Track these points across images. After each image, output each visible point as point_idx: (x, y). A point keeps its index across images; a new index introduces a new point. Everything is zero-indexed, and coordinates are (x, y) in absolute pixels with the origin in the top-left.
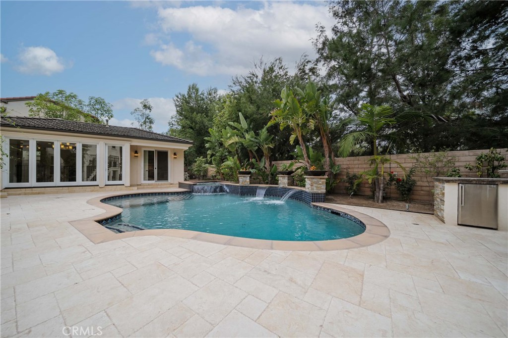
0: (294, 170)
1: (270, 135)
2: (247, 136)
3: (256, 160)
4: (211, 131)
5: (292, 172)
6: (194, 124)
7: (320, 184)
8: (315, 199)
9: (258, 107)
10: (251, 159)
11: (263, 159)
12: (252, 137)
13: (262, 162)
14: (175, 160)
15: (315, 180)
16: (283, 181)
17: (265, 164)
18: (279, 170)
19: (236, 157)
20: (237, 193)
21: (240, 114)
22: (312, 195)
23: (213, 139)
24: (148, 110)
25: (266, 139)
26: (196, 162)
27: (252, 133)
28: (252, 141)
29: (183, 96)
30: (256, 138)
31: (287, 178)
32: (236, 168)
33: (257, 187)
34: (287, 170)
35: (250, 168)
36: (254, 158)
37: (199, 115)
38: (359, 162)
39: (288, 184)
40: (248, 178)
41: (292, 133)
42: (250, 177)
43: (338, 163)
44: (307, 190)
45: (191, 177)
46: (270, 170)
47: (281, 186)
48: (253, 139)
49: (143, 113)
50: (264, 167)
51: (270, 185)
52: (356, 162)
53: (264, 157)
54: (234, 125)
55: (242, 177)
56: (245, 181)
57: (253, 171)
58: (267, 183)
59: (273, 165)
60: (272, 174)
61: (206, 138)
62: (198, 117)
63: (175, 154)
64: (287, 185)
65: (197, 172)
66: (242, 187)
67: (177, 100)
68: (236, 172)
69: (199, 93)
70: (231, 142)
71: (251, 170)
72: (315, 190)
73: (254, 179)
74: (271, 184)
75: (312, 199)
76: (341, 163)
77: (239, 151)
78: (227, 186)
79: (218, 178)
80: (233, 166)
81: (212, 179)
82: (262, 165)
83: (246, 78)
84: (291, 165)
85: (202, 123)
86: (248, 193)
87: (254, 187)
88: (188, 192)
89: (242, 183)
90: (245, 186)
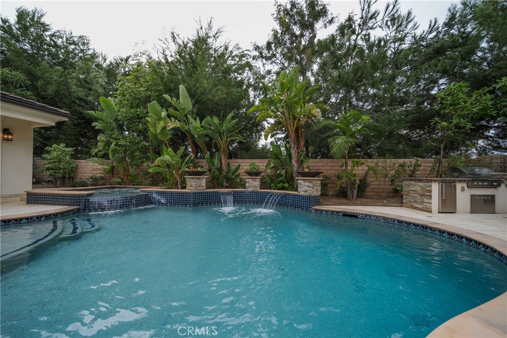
0: (263, 171)
4: (105, 102)
11: (216, 156)
16: (253, 184)
20: (185, 203)
21: (182, 87)
22: (313, 198)
31: (259, 180)
34: (258, 170)
38: (323, 164)
40: (204, 180)
47: (250, 189)
50: (219, 165)
51: (234, 190)
52: (320, 164)
53: (217, 153)
54: (171, 101)
55: (196, 180)
63: (7, 131)
64: (258, 189)
72: (315, 193)
78: (160, 193)
86: (203, 202)
87: (212, 193)
88: (76, 211)
89: (195, 189)
90: (199, 193)
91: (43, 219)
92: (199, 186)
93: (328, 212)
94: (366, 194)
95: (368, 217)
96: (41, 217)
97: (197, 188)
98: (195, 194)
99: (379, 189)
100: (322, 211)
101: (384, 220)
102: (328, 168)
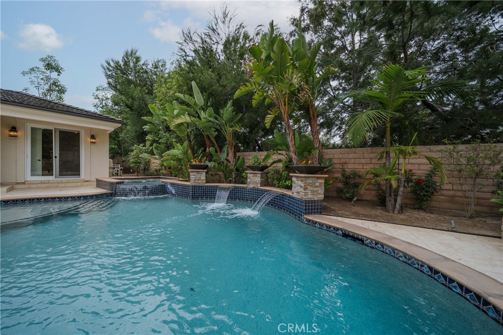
0: (269, 164)
1: (237, 114)
2: (203, 115)
3: (216, 148)
4: (152, 108)
5: (266, 167)
6: (130, 100)
7: (317, 187)
8: (309, 209)
9: (220, 76)
10: (207, 149)
11: (225, 149)
12: (210, 116)
13: (224, 152)
14: (93, 145)
15: (310, 181)
16: (254, 180)
17: (228, 155)
18: (247, 164)
19: (186, 143)
20: (187, 196)
21: (193, 83)
22: (306, 203)
23: (155, 120)
24: (56, 73)
25: (231, 120)
26: (132, 151)
27: (211, 110)
28: (210, 121)
29: (117, 63)
30: (216, 118)
31: (260, 175)
32: (186, 160)
33: (217, 187)
34: (260, 164)
35: (206, 160)
36: (213, 146)
37: (139, 88)
38: (356, 156)
39: (261, 183)
40: (204, 174)
41: (270, 112)
42: (207, 173)
43: (327, 157)
44: (295, 195)
45: (126, 171)
46: (234, 163)
47: (251, 186)
48: (212, 119)
49: (47, 77)
50: (226, 159)
51: (235, 185)
52: (351, 155)
53: (227, 146)
54: (183, 99)
55: (195, 174)
56: (198, 178)
57: (210, 164)
58: (230, 182)
59: (239, 157)
60: (237, 170)
61: (145, 118)
62: (137, 92)
63: (93, 137)
64: (259, 185)
65: (133, 165)
66: (194, 187)
67: (108, 69)
68: (186, 166)
69: (141, 63)
70: (179, 121)
71: (207, 163)
72: (310, 196)
73: (212, 175)
74: (236, 182)
75: (306, 210)
76: (332, 156)
77: (192, 137)
78: (172, 184)
79: (163, 173)
80: (181, 156)
81: (155, 173)
82: (223, 156)
83: (203, 36)
84: (267, 157)
85: (143, 100)
86: (203, 195)
87: (212, 187)
88: (109, 194)
89: (194, 182)
90: (199, 186)
91: (82, 198)
92: (198, 180)
93: (322, 225)
94: (434, 204)
95: (380, 246)
96: (81, 197)
97: (196, 181)
98: (195, 187)
99: (466, 197)
100: (316, 223)
101: (406, 258)
102: (363, 161)
